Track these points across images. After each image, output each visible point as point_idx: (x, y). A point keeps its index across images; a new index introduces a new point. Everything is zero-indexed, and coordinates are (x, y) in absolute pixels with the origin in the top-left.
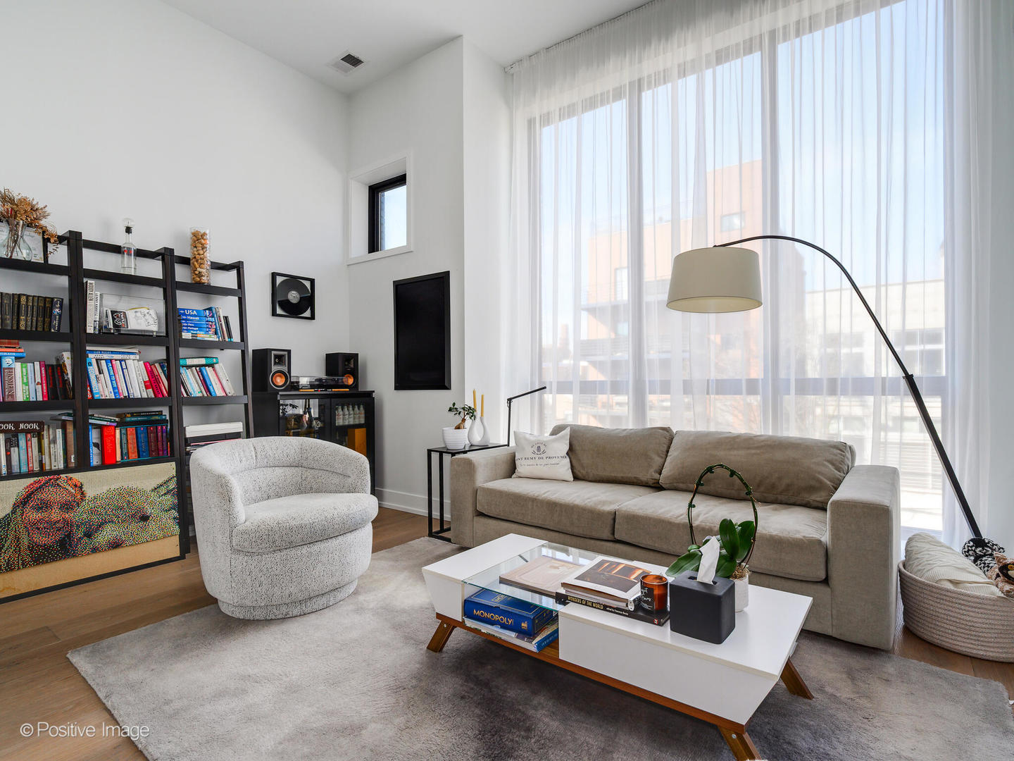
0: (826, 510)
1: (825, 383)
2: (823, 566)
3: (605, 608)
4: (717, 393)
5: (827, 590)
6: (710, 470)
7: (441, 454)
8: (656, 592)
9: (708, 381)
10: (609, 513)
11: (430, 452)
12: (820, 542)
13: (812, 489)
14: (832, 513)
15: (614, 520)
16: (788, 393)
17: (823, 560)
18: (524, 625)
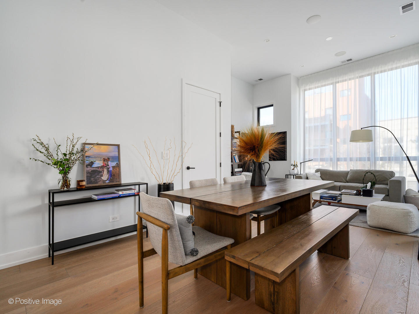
0: (388, 185)
1: (388, 158)
2: (388, 193)
3: (350, 195)
4: (359, 161)
5: (388, 197)
6: (367, 173)
7: (294, 175)
8: (359, 191)
9: (357, 158)
10: (339, 186)
11: (286, 175)
12: (387, 188)
13: (385, 181)
14: (389, 185)
15: (340, 187)
16: (378, 161)
17: (388, 191)
18: (334, 199)
